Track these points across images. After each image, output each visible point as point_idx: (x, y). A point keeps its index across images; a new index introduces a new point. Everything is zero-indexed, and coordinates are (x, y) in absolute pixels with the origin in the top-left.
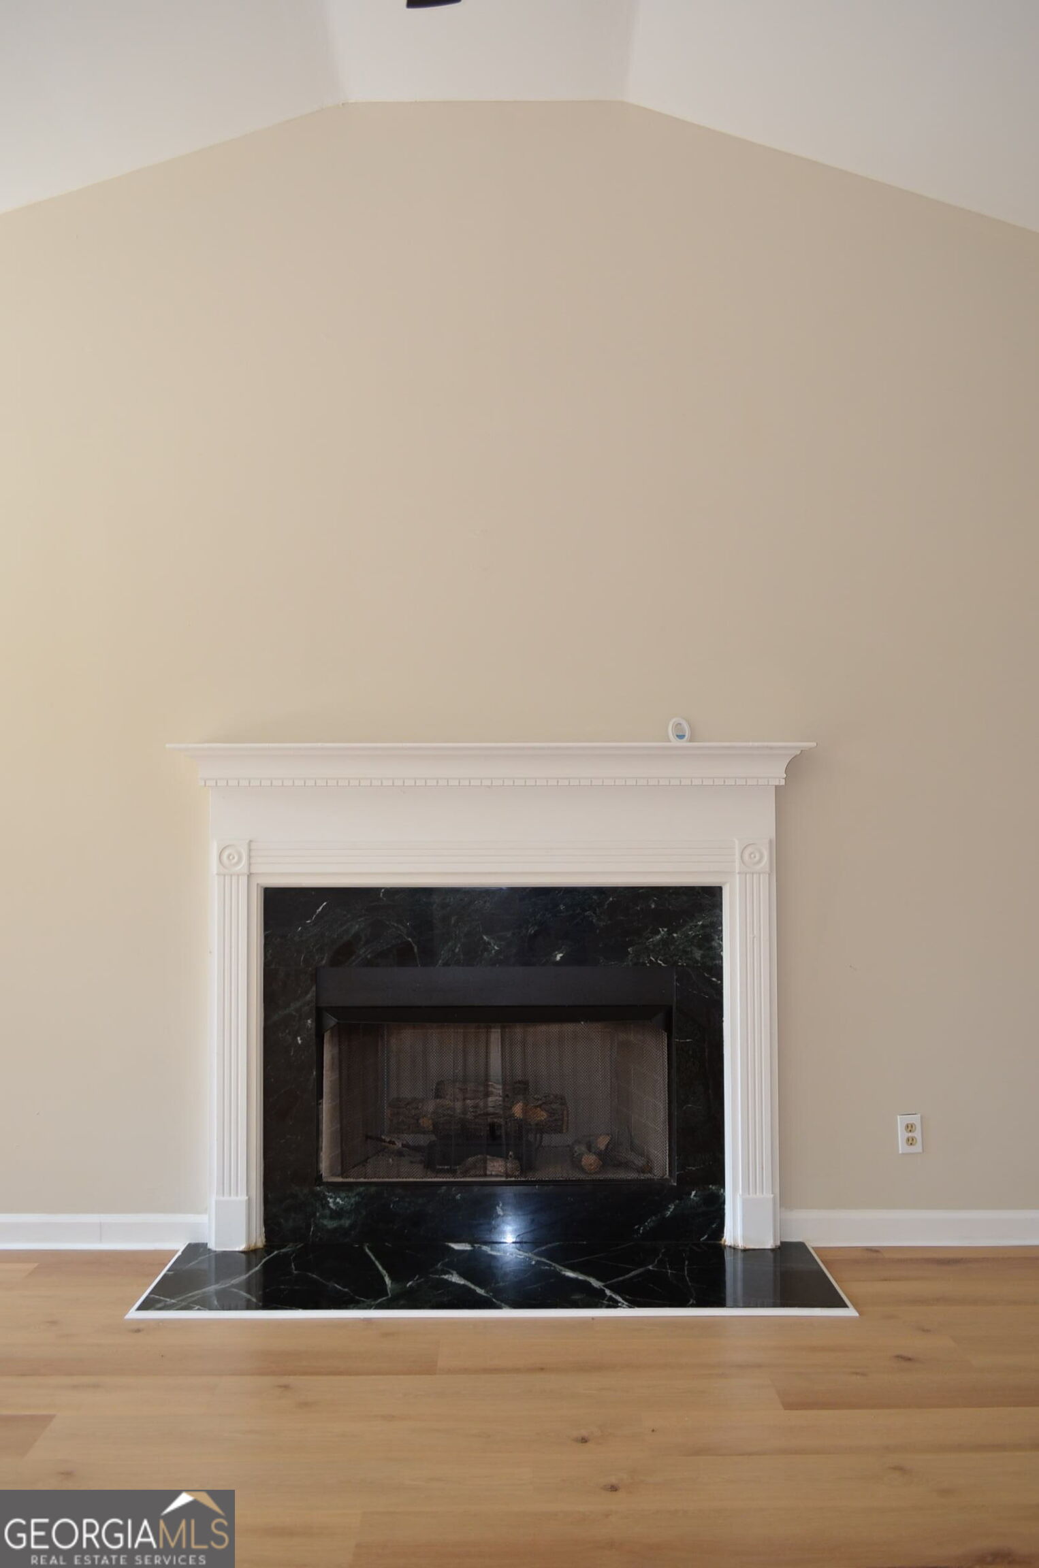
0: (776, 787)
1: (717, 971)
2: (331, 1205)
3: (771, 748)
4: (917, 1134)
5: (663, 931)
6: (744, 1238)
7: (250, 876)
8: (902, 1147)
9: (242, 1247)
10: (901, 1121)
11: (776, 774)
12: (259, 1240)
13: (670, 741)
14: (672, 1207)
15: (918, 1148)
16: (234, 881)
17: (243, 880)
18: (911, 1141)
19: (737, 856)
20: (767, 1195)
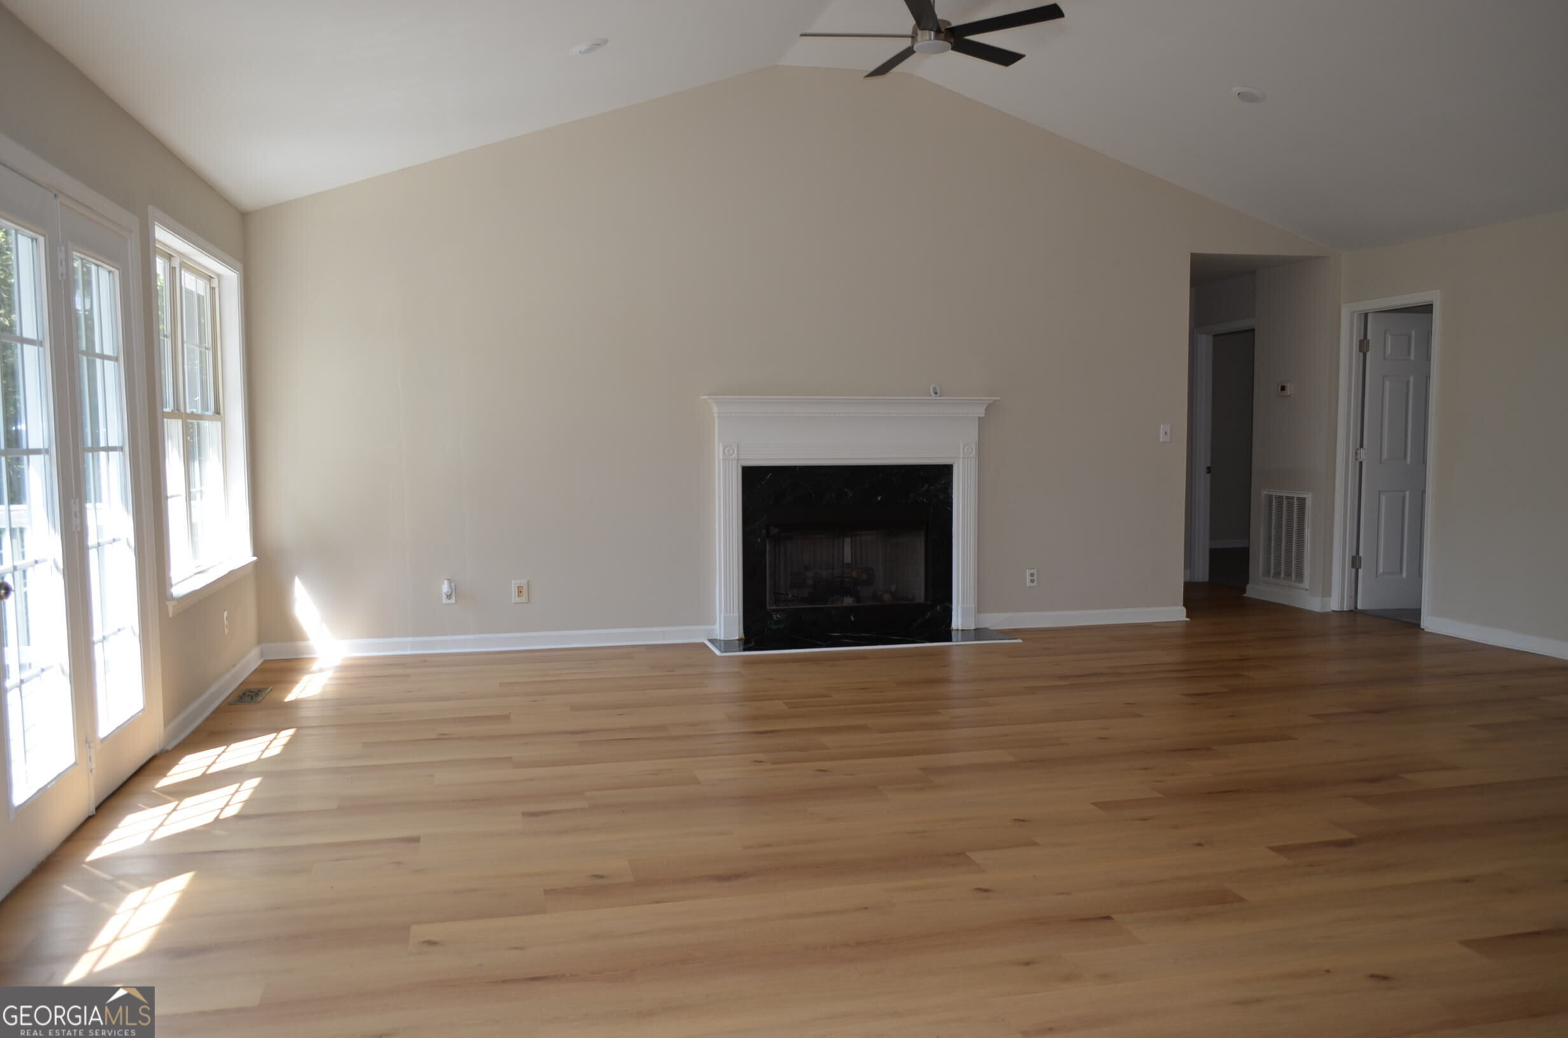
0: (979, 418)
1: (950, 504)
2: (775, 618)
3: (982, 400)
4: (1035, 578)
5: (926, 486)
6: (962, 625)
7: (738, 460)
8: (1028, 584)
9: (737, 638)
10: (1028, 572)
11: (981, 411)
12: (742, 636)
13: (931, 396)
14: (929, 614)
15: (1035, 584)
16: (731, 462)
17: (735, 462)
18: (1032, 581)
19: (962, 451)
20: (972, 605)
